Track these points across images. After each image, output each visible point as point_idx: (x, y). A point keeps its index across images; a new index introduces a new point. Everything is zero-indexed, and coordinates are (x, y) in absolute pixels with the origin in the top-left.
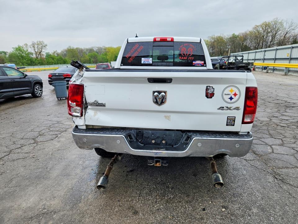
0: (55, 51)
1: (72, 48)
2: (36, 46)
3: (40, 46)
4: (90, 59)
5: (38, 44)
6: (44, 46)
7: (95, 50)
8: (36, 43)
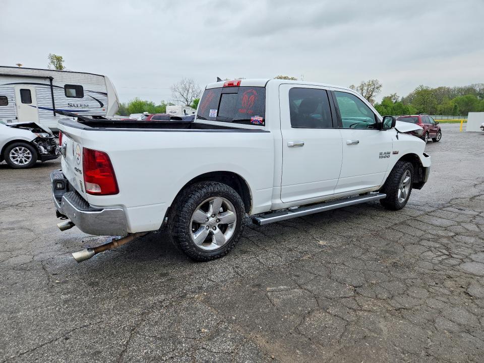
0: (393, 94)
1: (425, 88)
2: (366, 88)
3: (371, 88)
4: (456, 106)
5: (369, 85)
6: (377, 88)
7: (478, 89)
8: (367, 83)
